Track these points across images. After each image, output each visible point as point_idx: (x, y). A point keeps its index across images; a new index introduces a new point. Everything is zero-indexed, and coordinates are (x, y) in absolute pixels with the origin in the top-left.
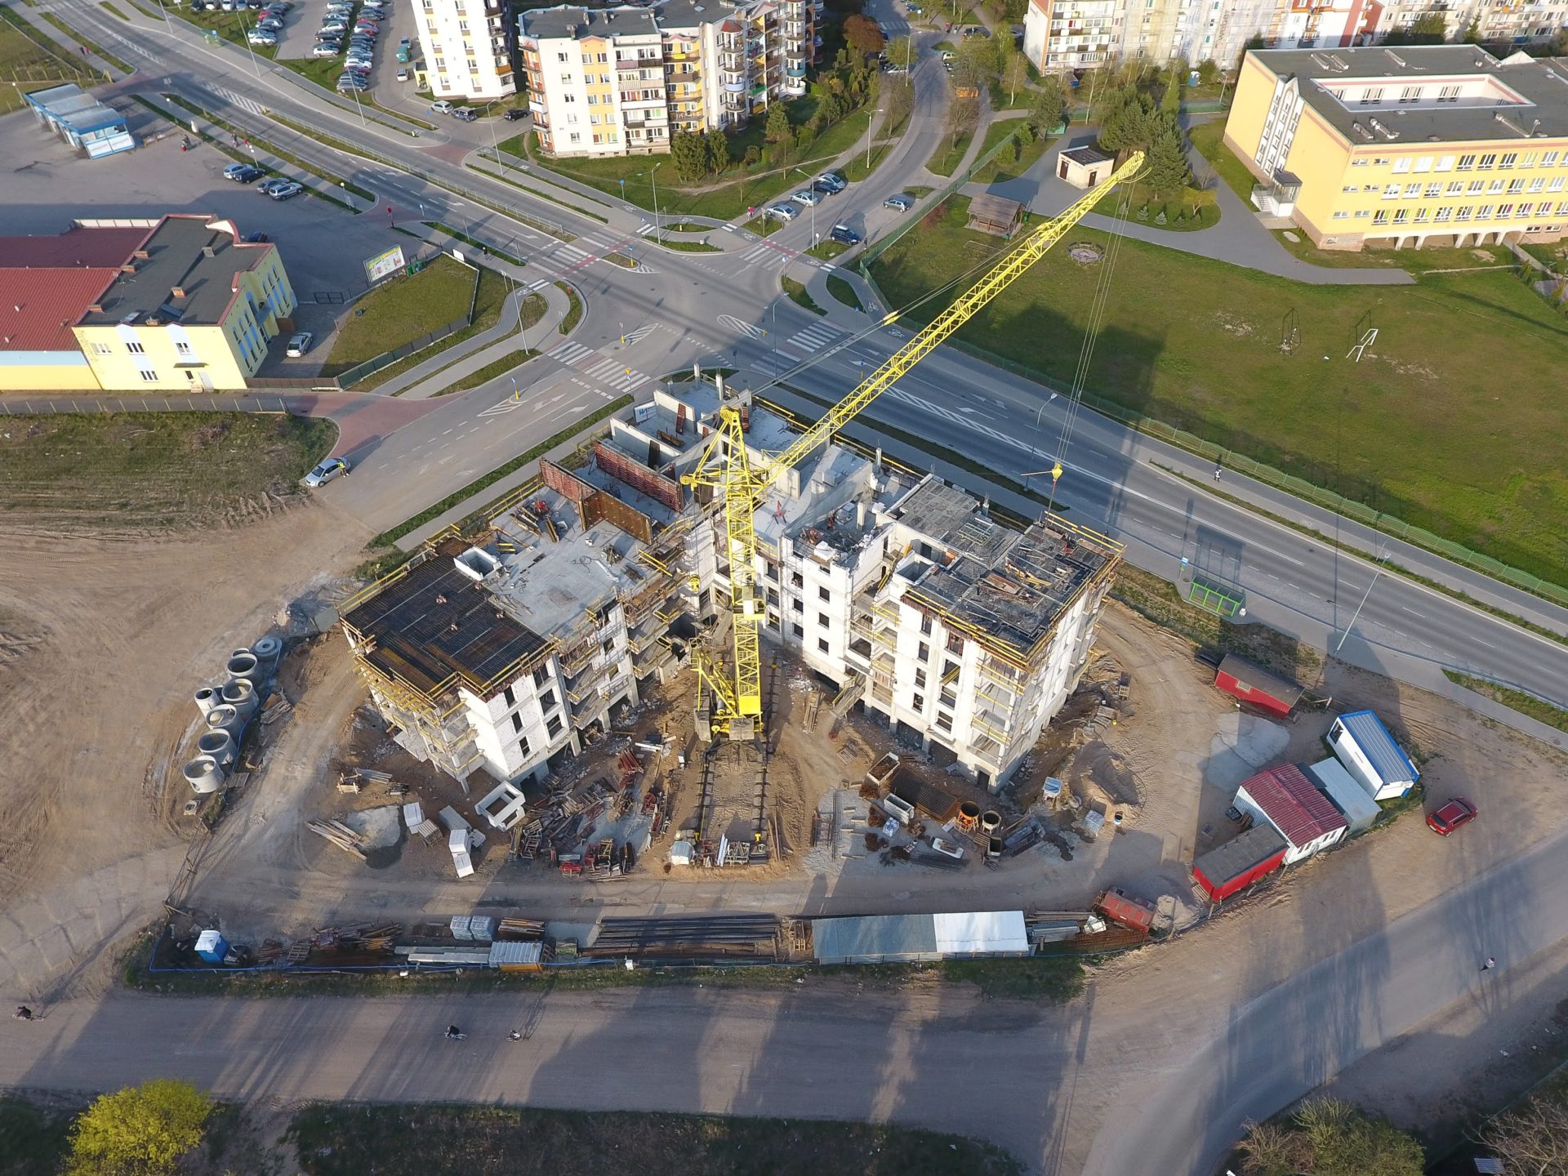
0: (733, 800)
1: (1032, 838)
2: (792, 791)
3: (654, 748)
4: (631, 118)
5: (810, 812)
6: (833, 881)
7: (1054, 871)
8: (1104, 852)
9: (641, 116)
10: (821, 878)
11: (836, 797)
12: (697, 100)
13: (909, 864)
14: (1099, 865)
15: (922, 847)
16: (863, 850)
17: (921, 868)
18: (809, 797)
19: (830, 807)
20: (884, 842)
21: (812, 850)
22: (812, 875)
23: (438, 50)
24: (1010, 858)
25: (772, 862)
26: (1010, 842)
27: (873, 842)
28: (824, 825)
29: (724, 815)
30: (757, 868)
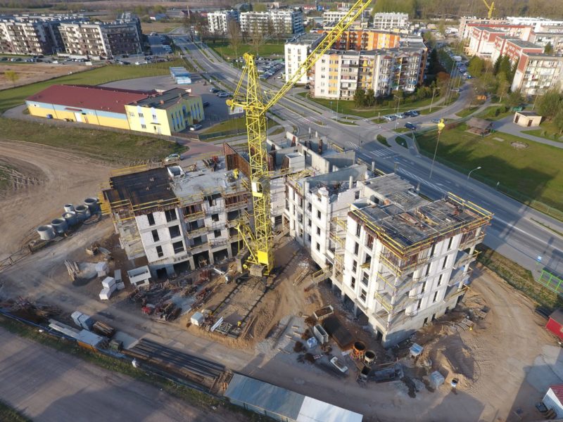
0: (240, 304)
1: (393, 376)
2: (270, 309)
3: (220, 272)
4: (344, 86)
5: (274, 321)
6: (266, 360)
7: (400, 401)
8: (440, 400)
9: (347, 86)
10: (262, 356)
11: (291, 319)
12: (370, 83)
13: (312, 366)
14: (433, 407)
15: (325, 359)
16: (291, 349)
17: (319, 371)
18: (278, 314)
19: (286, 323)
20: (305, 349)
21: (265, 340)
22: (257, 352)
23: (290, 66)
24: (374, 383)
25: (240, 339)
26: (378, 373)
27: (299, 347)
28: (278, 330)
29: (231, 309)
30: (230, 339)
